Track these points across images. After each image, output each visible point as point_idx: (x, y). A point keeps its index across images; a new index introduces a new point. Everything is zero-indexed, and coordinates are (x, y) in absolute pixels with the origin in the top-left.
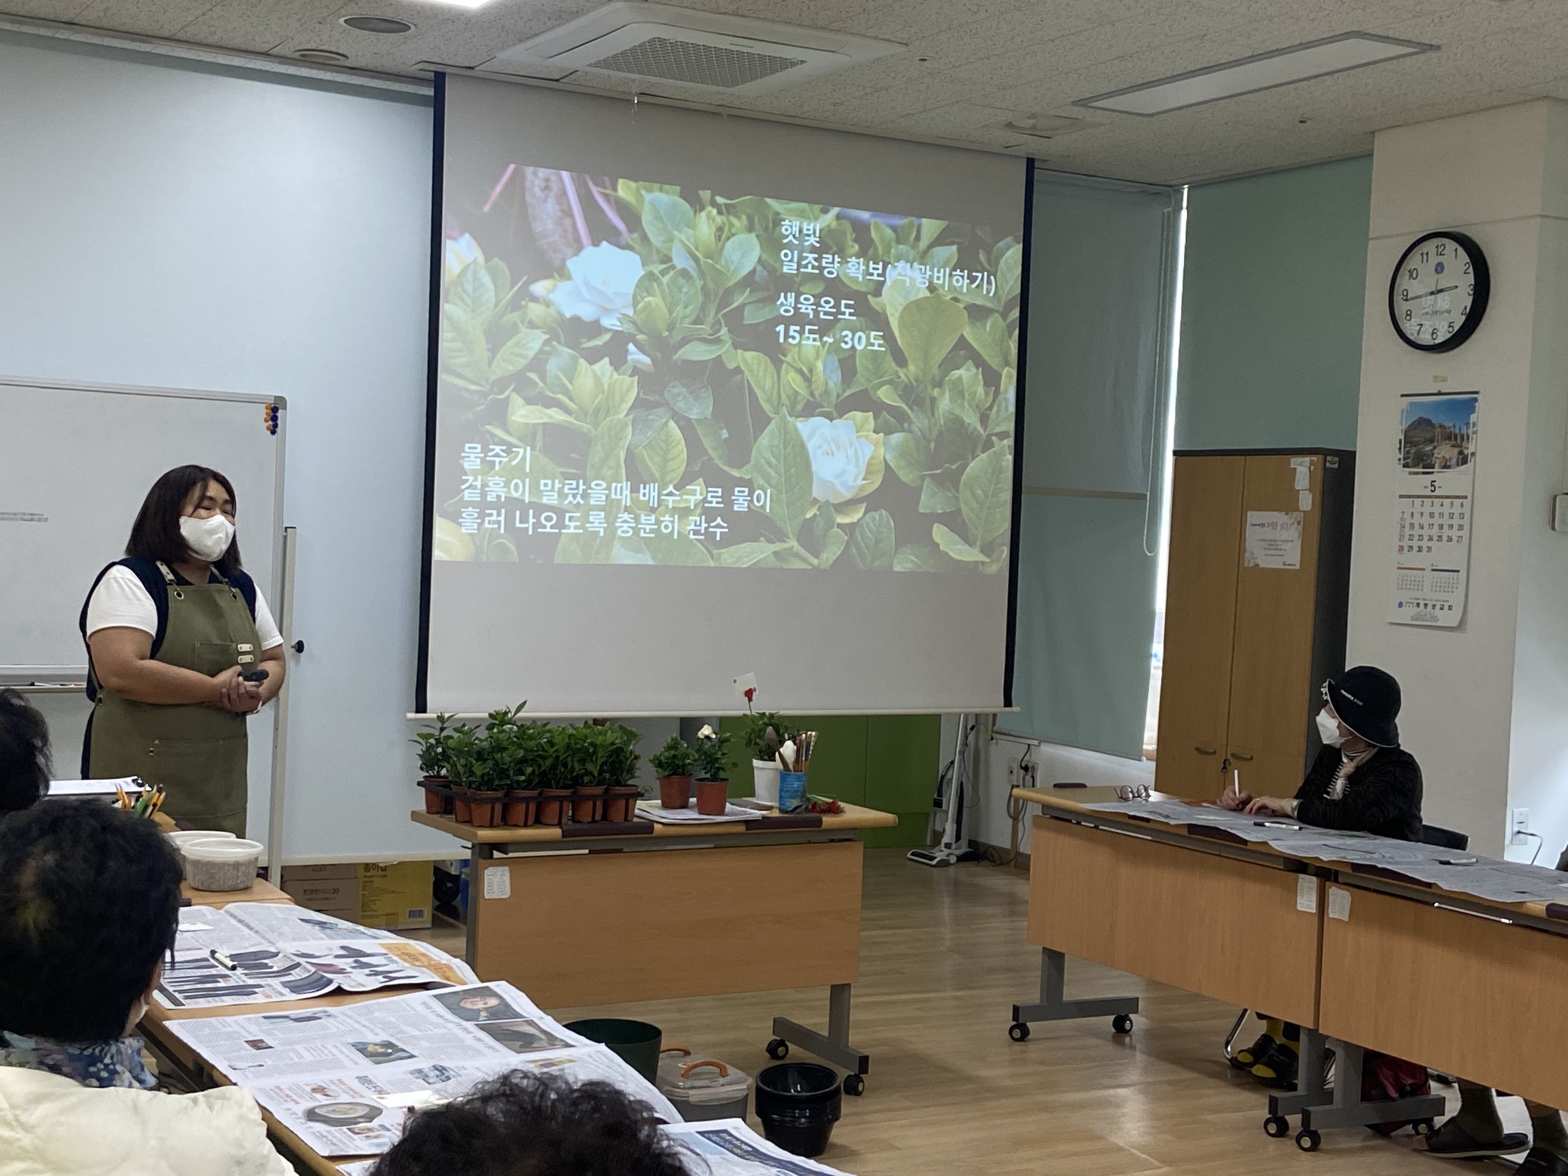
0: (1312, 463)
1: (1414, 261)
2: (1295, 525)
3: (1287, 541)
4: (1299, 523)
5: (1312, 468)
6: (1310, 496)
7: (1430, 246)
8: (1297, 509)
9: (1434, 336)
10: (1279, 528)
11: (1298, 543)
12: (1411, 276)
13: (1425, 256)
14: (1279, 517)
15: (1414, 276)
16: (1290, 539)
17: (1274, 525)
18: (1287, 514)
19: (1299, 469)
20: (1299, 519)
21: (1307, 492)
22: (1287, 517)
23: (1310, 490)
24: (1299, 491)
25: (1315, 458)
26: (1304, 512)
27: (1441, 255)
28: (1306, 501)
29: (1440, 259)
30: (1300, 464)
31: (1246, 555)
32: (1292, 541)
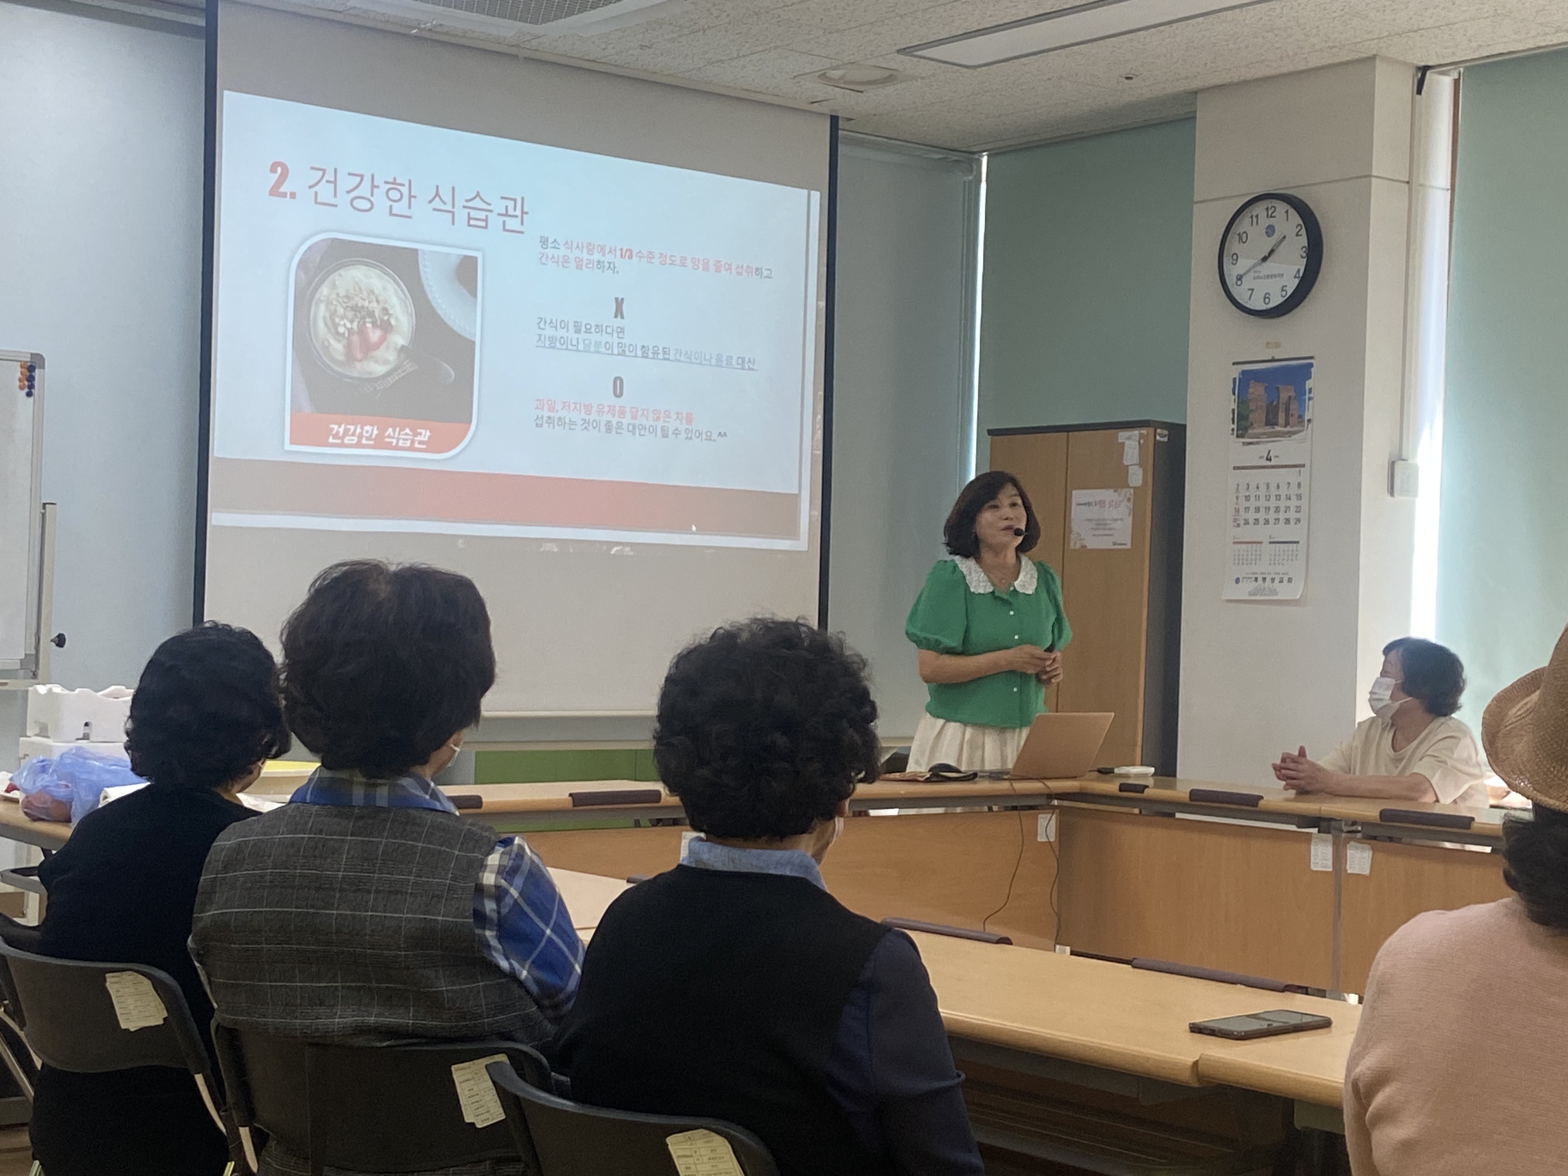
0: (1141, 436)
1: (1244, 225)
2: (1125, 503)
3: (1117, 520)
4: (1129, 500)
5: (1142, 441)
6: (1140, 472)
7: (1259, 209)
8: (1128, 486)
9: (1267, 300)
10: (1107, 506)
11: (1129, 521)
12: (1240, 239)
13: (1255, 219)
14: (1107, 495)
15: (1244, 240)
16: (1119, 517)
17: (1102, 503)
18: (1115, 491)
19: (1127, 442)
20: (1128, 495)
21: (1137, 467)
22: (1116, 494)
23: (1140, 465)
24: (1127, 466)
25: (1144, 431)
26: (1135, 488)
27: (1271, 217)
28: (1136, 477)
29: (1271, 221)
30: (1129, 438)
31: (1072, 536)
32: (1122, 519)
